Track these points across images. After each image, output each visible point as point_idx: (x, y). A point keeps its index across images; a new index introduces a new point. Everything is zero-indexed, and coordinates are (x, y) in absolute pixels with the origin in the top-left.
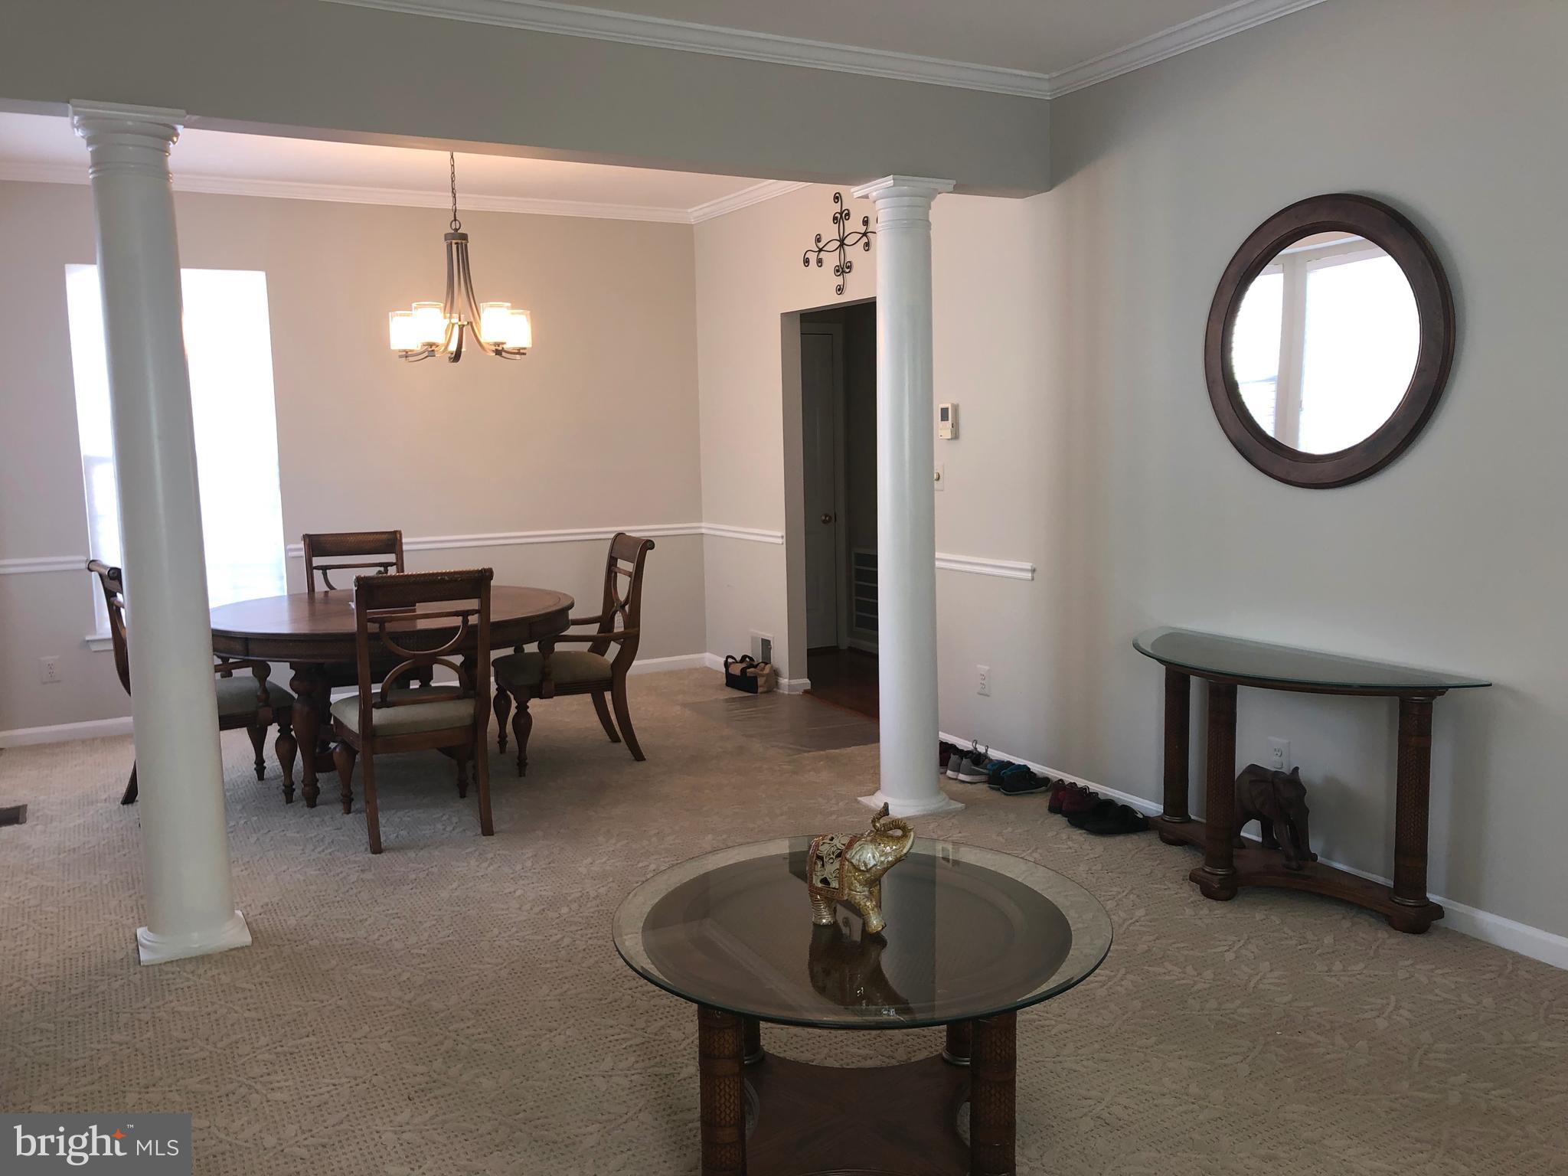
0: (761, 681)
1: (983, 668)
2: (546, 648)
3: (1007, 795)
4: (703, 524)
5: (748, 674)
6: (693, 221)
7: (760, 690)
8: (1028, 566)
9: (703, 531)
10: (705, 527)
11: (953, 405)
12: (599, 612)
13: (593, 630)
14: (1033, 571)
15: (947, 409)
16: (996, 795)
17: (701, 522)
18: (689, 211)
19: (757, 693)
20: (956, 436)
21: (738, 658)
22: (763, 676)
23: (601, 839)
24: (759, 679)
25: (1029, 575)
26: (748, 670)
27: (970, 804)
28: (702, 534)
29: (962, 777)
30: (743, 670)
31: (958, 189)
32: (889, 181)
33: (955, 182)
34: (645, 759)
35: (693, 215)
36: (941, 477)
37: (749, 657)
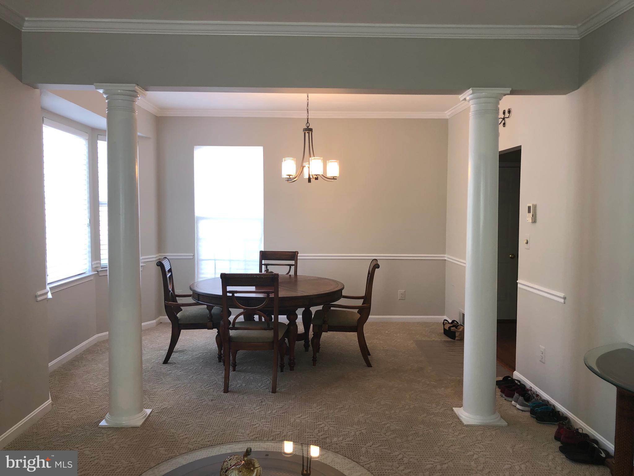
0: (457, 334)
1: (542, 347)
2: (327, 308)
3: (539, 423)
4: (446, 255)
5: (451, 330)
6: (448, 117)
7: (457, 338)
8: (562, 295)
9: (446, 258)
10: (446, 257)
11: (533, 205)
14: (565, 298)
15: (530, 207)
17: (444, 253)
18: (446, 112)
19: (455, 340)
20: (534, 221)
21: (450, 321)
22: (458, 332)
24: (456, 333)
25: (562, 301)
26: (451, 328)
28: (445, 260)
29: (518, 406)
30: (450, 328)
31: (512, 93)
32: (470, 91)
33: (511, 89)
34: (371, 367)
35: (447, 114)
36: (529, 242)
37: (456, 322)
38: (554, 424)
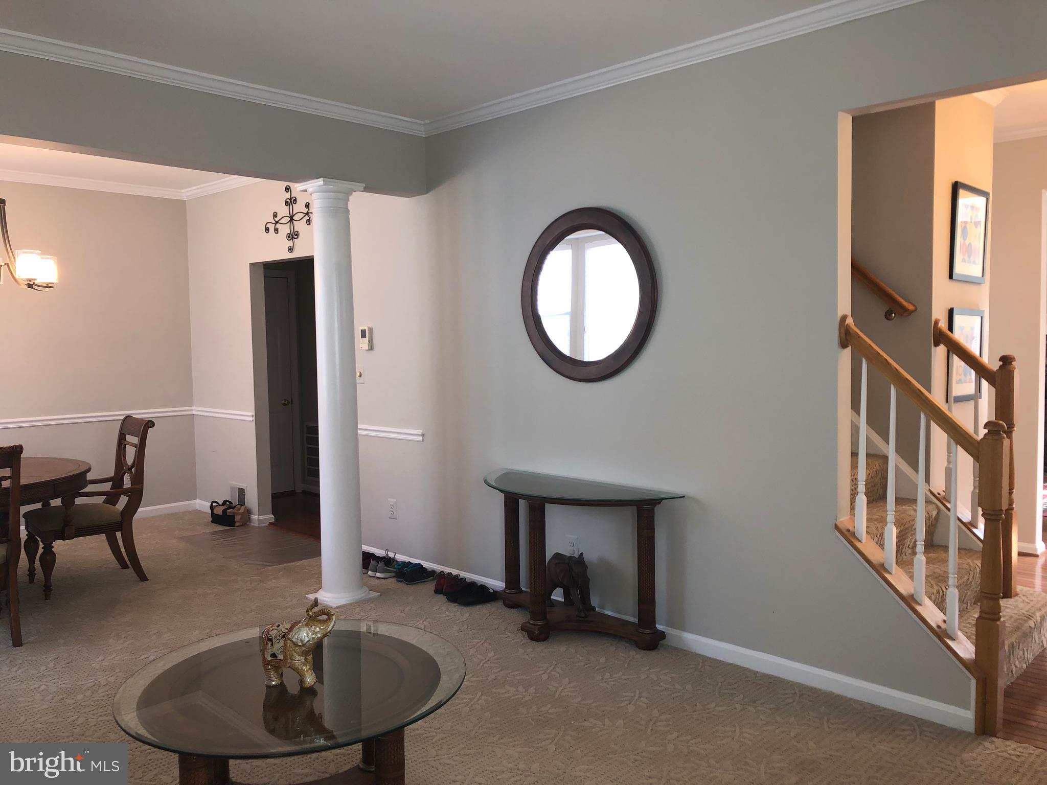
0: (237, 518)
1: (392, 500)
2: (68, 502)
3: (407, 584)
4: (194, 408)
5: (228, 514)
6: (185, 198)
7: (237, 524)
8: (420, 432)
9: (194, 412)
10: (195, 410)
11: (368, 328)
12: (111, 473)
13: (107, 487)
14: (423, 435)
15: (365, 330)
16: (402, 586)
17: (192, 405)
18: (183, 191)
19: (234, 527)
20: (371, 348)
21: (221, 503)
22: (238, 514)
23: (111, 641)
24: (236, 517)
25: (420, 438)
26: (228, 511)
27: (384, 593)
28: (193, 415)
29: (378, 575)
30: (224, 511)
31: (366, 189)
32: (320, 182)
33: (364, 185)
34: (148, 580)
35: (185, 194)
36: (362, 375)
37: (228, 501)
38: (425, 582)
